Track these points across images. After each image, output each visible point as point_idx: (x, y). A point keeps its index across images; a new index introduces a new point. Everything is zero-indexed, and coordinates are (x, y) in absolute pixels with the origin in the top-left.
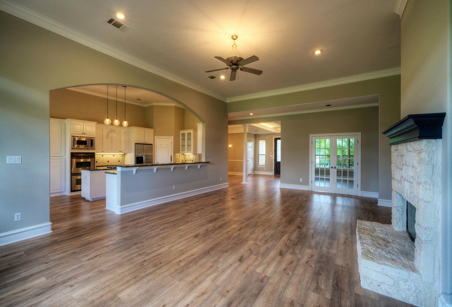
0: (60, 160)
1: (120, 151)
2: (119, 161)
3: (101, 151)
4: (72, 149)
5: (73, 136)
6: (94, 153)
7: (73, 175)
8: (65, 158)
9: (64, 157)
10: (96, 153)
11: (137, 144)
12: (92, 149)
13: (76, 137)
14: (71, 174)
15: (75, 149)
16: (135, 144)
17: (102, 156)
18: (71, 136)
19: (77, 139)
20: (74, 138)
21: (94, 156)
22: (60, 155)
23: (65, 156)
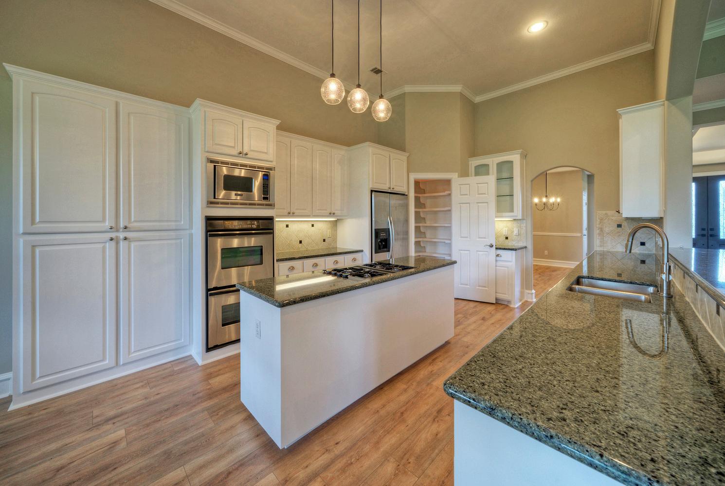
0: (173, 241)
1: (330, 214)
2: (324, 240)
3: (286, 212)
4: (211, 203)
5: (212, 161)
6: (271, 219)
7: (211, 295)
8: (191, 235)
9: (188, 232)
10: (277, 219)
11: (376, 191)
12: (267, 205)
13: (223, 163)
14: (208, 290)
15: (217, 203)
16: (372, 191)
17: (287, 226)
18: (204, 160)
19: (225, 171)
20: (215, 166)
21: (273, 229)
22: (173, 225)
23: (191, 227)
